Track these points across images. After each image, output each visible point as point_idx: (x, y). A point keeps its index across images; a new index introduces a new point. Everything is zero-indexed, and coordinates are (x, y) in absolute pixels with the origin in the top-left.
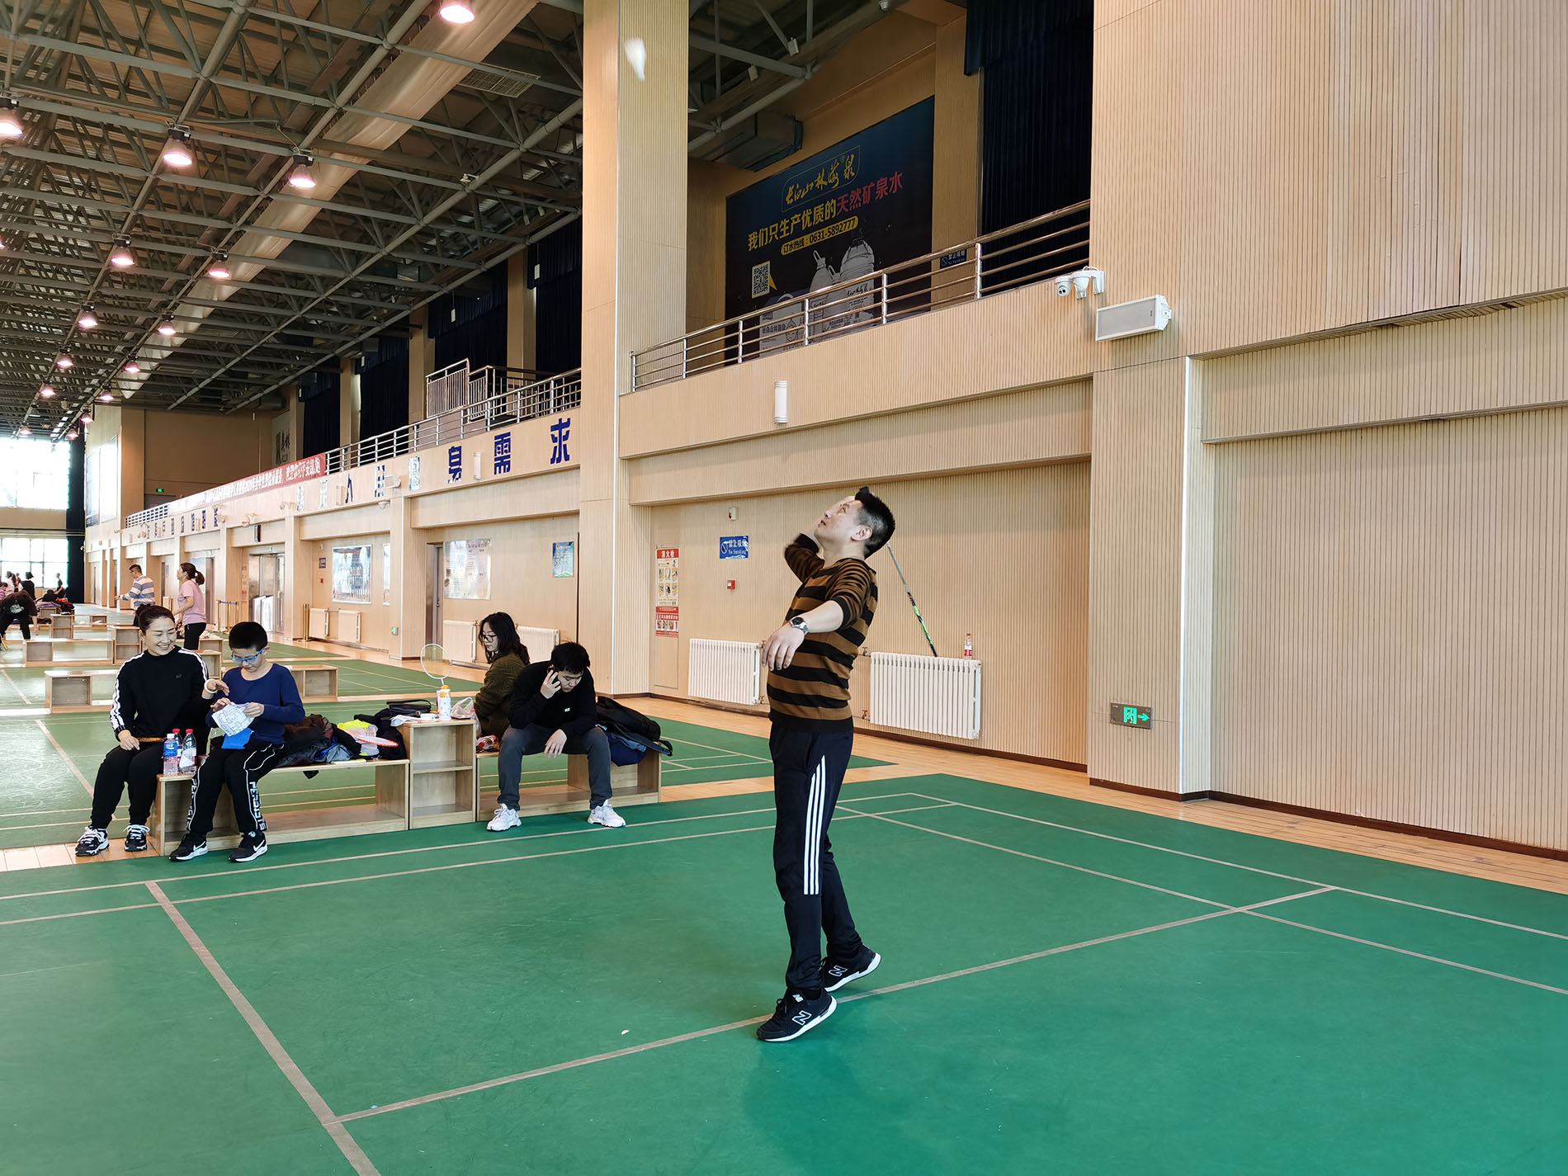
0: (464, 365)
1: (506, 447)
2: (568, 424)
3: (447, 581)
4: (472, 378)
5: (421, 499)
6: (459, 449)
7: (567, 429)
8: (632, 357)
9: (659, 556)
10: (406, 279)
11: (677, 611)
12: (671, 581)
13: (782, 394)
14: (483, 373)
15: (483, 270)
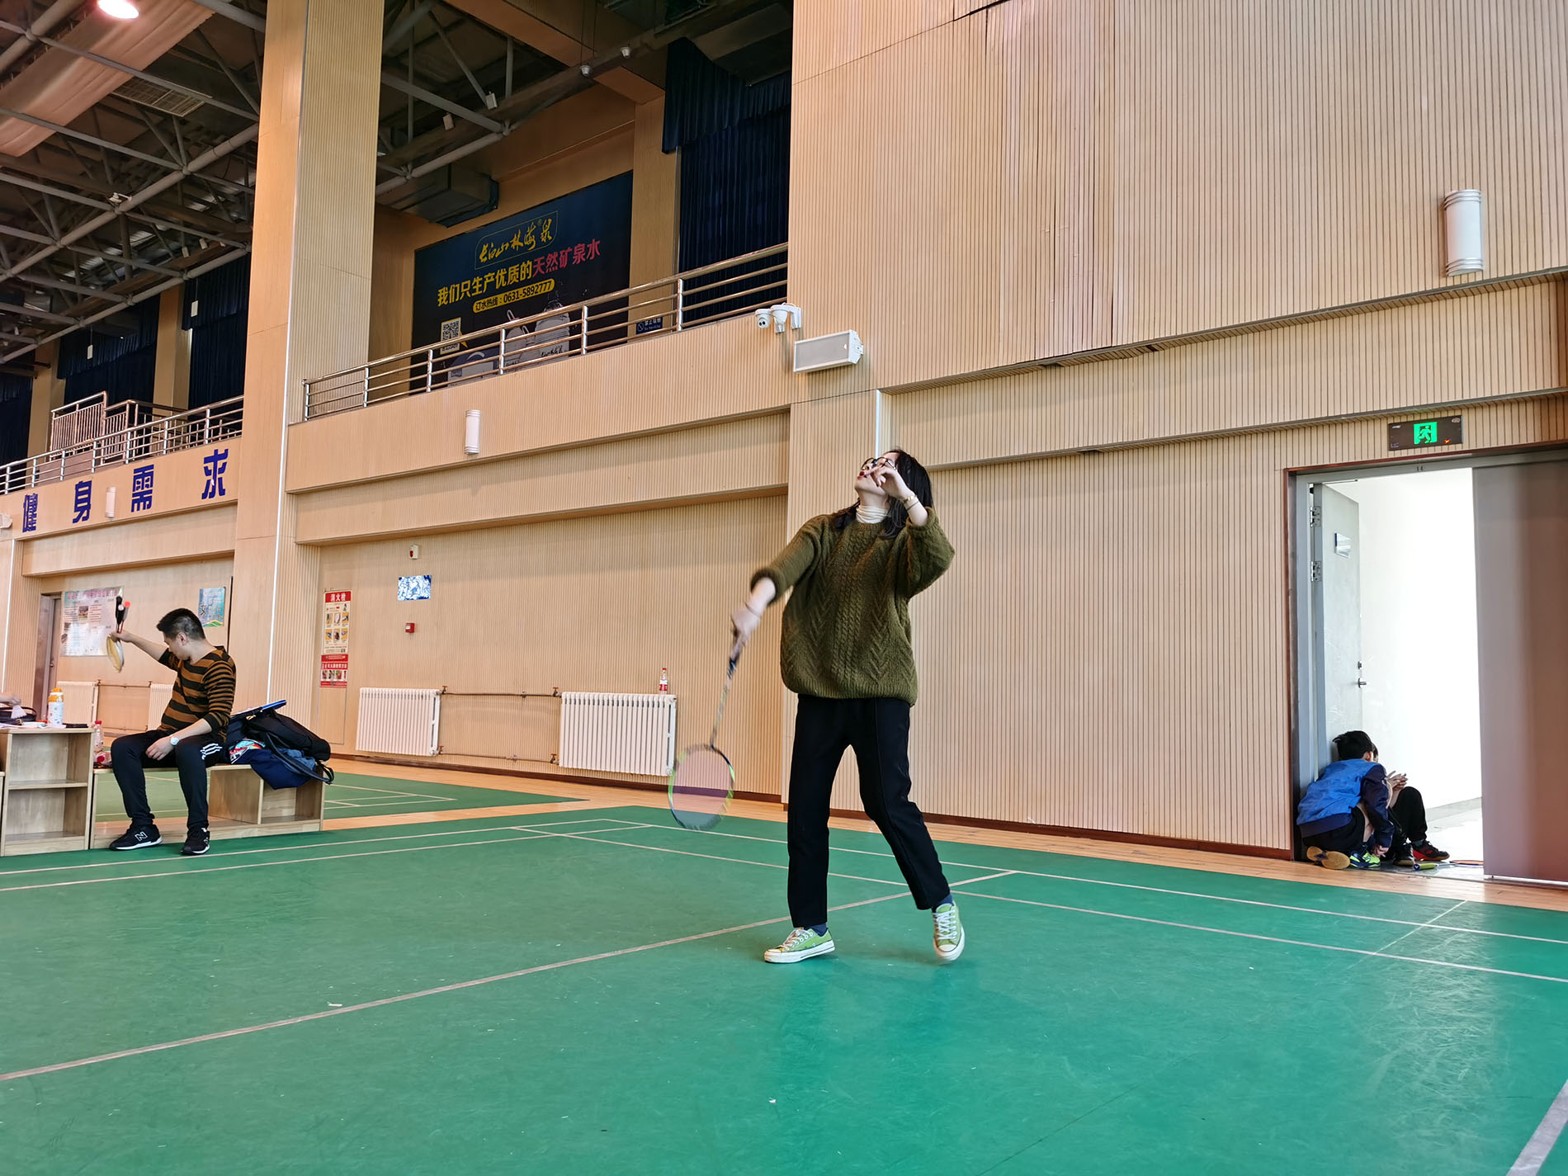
0: (102, 397)
1: (147, 481)
2: (225, 456)
3: (65, 636)
4: (109, 413)
5: (37, 543)
6: (89, 484)
7: (224, 461)
8: (305, 386)
9: (328, 599)
10: (35, 308)
11: (346, 659)
12: (340, 627)
13: (474, 422)
14: (123, 408)
15: (130, 303)
